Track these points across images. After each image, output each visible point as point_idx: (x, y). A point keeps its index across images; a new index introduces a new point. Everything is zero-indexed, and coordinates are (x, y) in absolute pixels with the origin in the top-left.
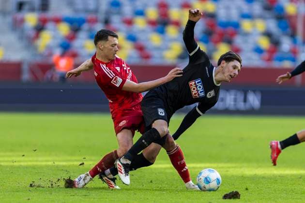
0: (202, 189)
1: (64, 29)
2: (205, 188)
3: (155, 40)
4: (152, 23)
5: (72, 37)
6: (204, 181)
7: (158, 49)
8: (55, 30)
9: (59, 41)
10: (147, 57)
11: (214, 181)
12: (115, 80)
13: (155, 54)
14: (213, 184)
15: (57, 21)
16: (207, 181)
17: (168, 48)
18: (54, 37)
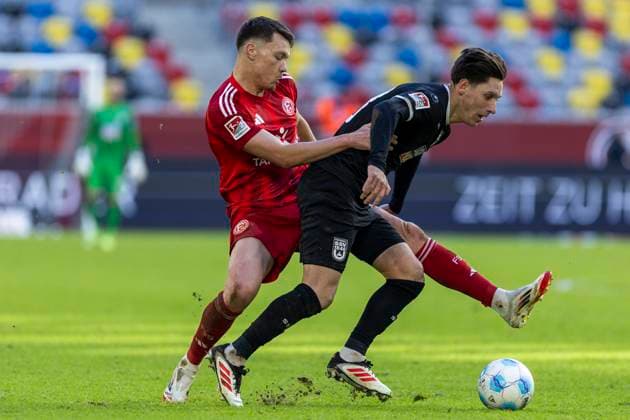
0: (488, 405)
1: (339, 39)
2: (493, 400)
3: (548, 64)
4: (541, 25)
5: (356, 59)
6: (491, 384)
7: (556, 84)
8: (318, 41)
9: (328, 67)
10: (532, 104)
11: (513, 383)
12: (233, 123)
13: (549, 96)
14: (512, 394)
15: (324, 20)
16: (497, 384)
17: (579, 84)
18: (317, 58)
